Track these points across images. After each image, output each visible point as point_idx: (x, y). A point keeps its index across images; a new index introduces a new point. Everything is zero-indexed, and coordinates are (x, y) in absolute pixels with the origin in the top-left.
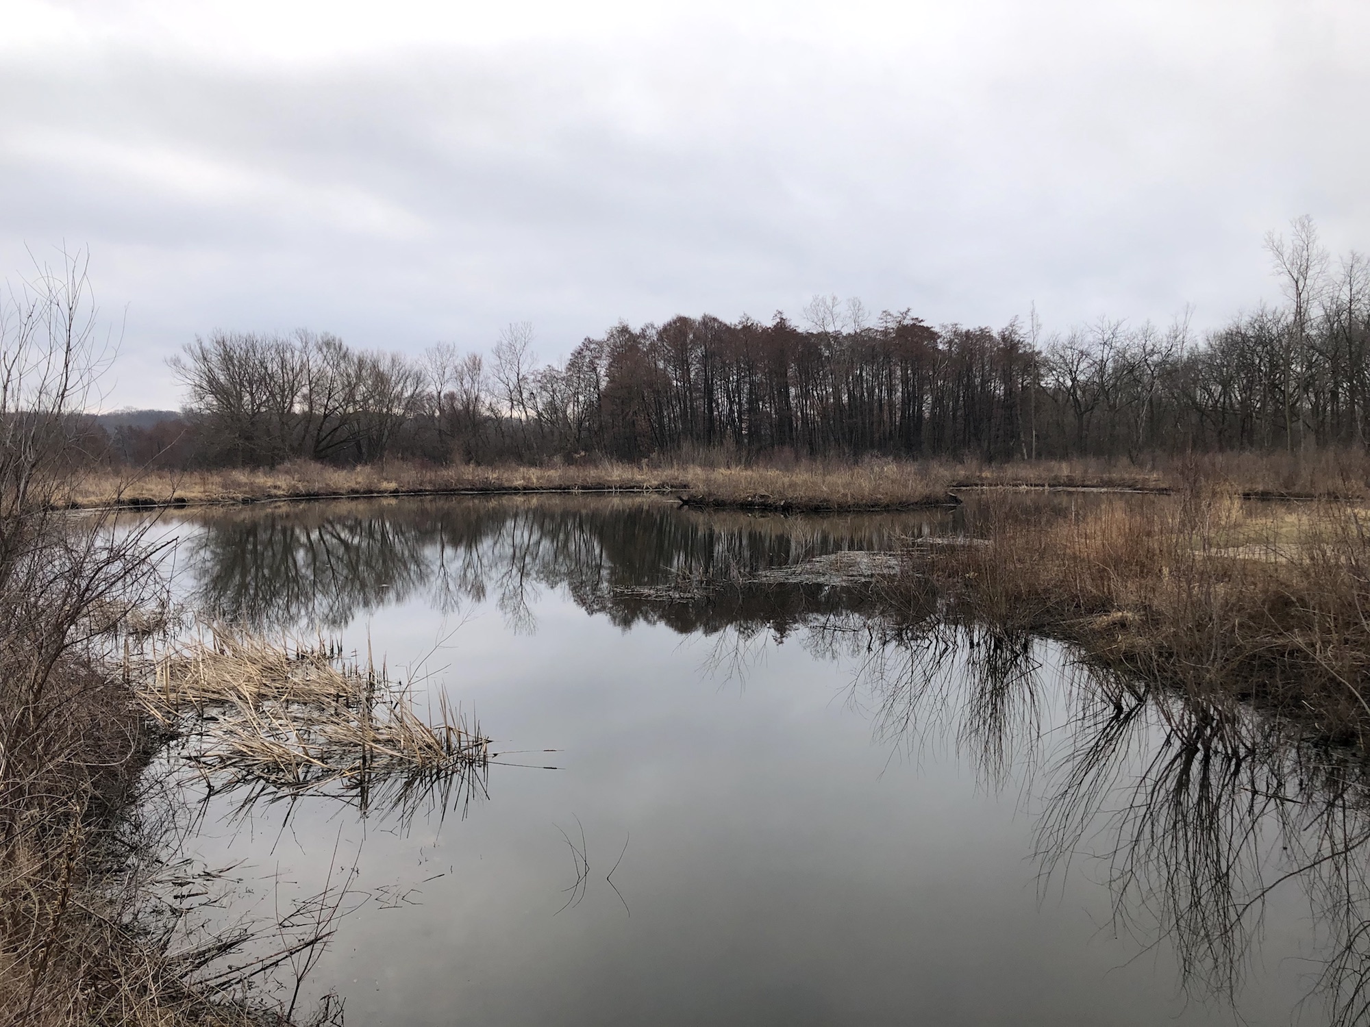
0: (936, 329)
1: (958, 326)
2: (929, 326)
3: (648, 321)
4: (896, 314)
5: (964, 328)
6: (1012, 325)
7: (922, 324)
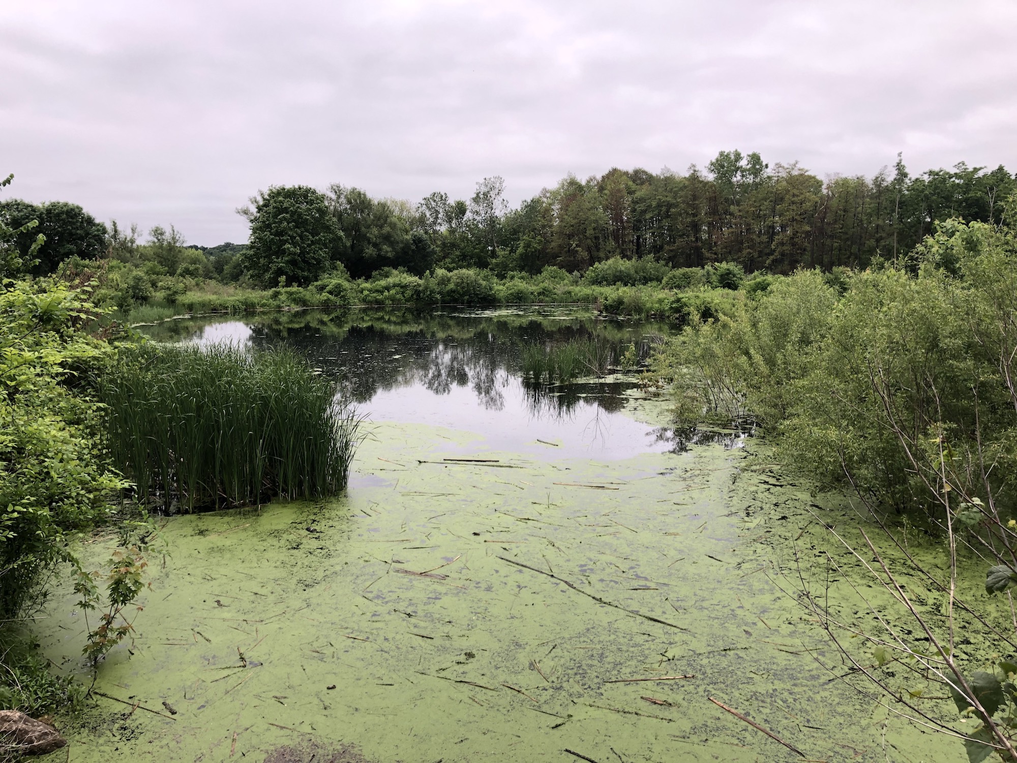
0: (819, 178)
1: (840, 175)
2: (813, 175)
3: (591, 174)
4: (786, 166)
5: (844, 176)
6: (881, 174)
7: (806, 174)
